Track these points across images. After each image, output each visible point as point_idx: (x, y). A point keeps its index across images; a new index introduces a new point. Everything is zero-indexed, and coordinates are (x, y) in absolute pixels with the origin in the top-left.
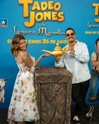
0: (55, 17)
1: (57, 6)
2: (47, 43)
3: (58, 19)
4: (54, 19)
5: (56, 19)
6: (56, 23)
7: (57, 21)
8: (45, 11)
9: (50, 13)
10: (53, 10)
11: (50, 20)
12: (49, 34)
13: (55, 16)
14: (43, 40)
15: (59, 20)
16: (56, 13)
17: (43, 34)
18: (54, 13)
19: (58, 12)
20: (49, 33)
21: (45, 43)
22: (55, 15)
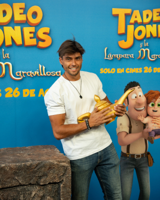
0: (31, 38)
1: (35, 15)
2: (16, 96)
3: (38, 43)
4: (29, 41)
5: (34, 42)
6: (35, 50)
7: (36, 46)
8: (8, 24)
9: (18, 28)
10: (26, 23)
11: (19, 46)
12: (20, 77)
13: (32, 35)
14: (6, 90)
15: (41, 44)
16: (33, 29)
17: (4, 76)
18: (27, 30)
19: (37, 26)
20: (19, 74)
21: (11, 96)
22: (30, 33)
